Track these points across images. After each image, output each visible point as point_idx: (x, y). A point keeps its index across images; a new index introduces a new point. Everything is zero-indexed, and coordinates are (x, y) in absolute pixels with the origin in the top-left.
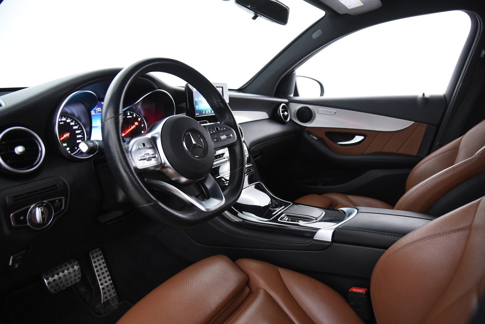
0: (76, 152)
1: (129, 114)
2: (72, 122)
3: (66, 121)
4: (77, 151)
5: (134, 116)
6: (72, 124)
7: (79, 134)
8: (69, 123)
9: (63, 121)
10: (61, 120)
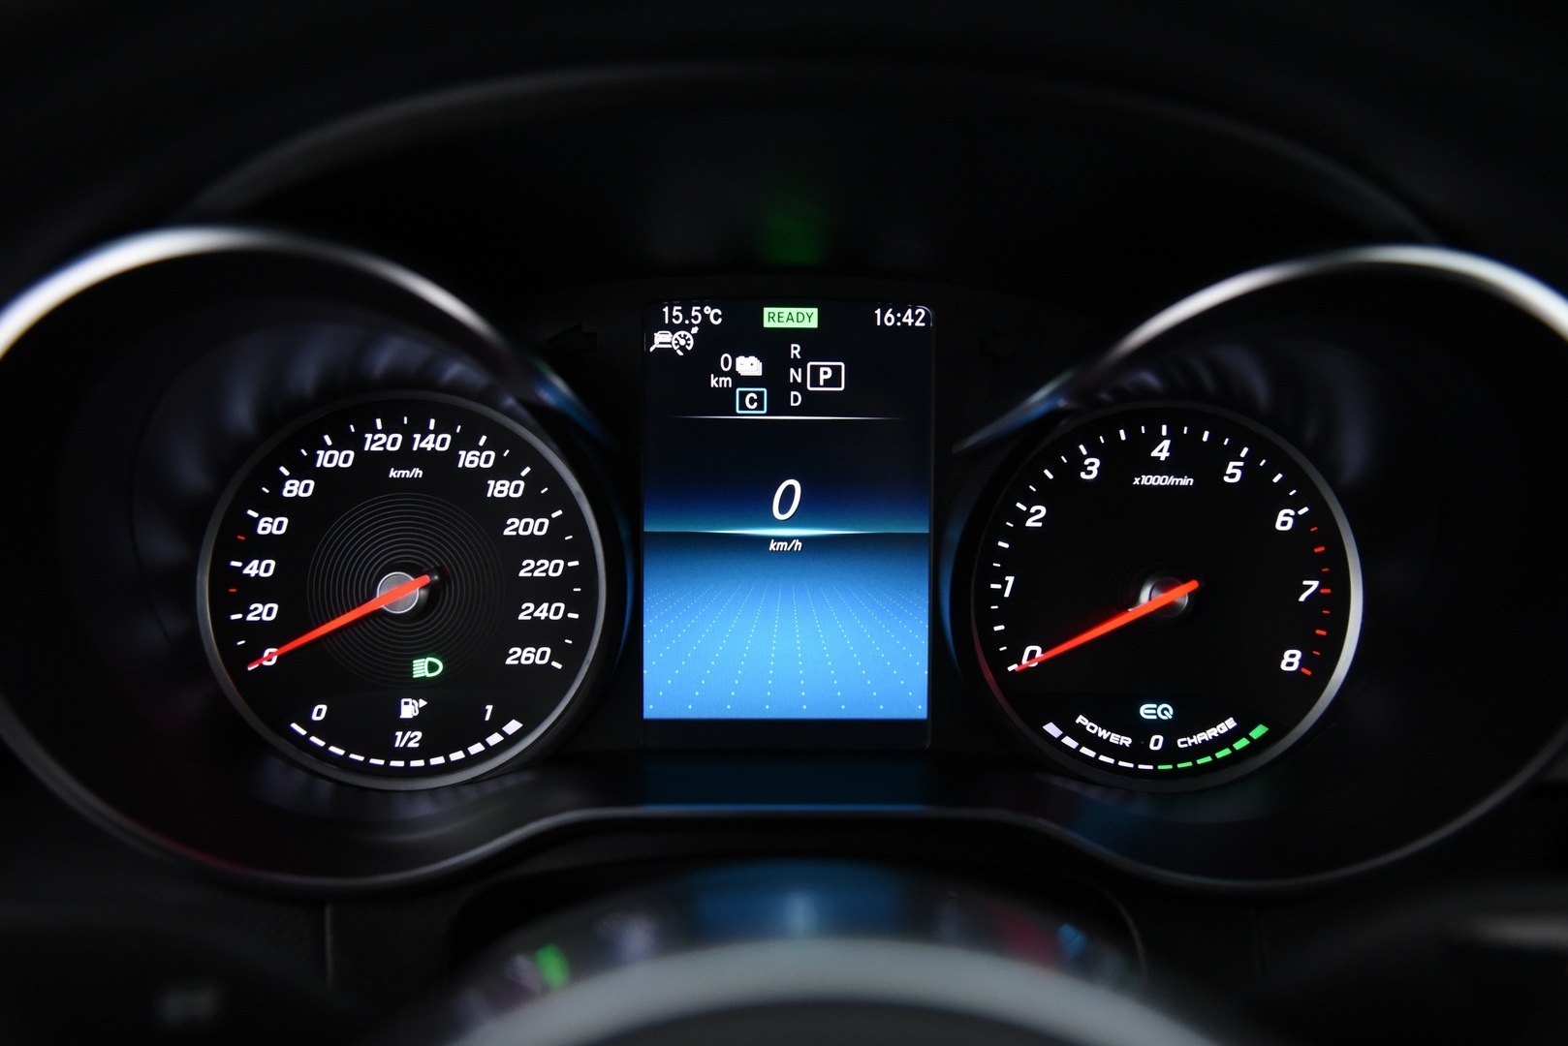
0: (476, 748)
1: (1162, 451)
2: (504, 470)
3: (452, 455)
4: (495, 739)
5: (1233, 473)
6: (500, 489)
7: (542, 591)
8: (480, 476)
9: (424, 458)
10: (408, 441)
